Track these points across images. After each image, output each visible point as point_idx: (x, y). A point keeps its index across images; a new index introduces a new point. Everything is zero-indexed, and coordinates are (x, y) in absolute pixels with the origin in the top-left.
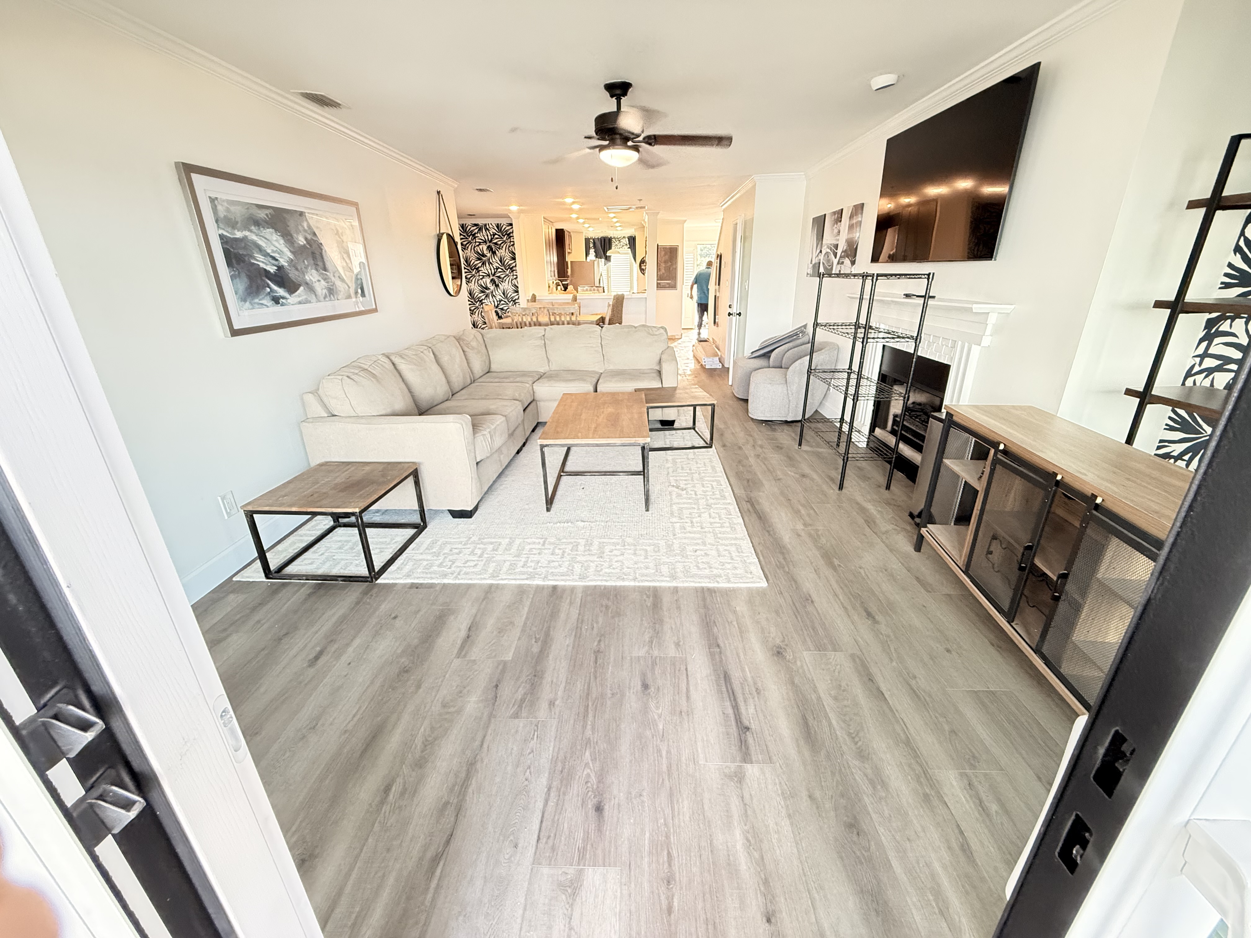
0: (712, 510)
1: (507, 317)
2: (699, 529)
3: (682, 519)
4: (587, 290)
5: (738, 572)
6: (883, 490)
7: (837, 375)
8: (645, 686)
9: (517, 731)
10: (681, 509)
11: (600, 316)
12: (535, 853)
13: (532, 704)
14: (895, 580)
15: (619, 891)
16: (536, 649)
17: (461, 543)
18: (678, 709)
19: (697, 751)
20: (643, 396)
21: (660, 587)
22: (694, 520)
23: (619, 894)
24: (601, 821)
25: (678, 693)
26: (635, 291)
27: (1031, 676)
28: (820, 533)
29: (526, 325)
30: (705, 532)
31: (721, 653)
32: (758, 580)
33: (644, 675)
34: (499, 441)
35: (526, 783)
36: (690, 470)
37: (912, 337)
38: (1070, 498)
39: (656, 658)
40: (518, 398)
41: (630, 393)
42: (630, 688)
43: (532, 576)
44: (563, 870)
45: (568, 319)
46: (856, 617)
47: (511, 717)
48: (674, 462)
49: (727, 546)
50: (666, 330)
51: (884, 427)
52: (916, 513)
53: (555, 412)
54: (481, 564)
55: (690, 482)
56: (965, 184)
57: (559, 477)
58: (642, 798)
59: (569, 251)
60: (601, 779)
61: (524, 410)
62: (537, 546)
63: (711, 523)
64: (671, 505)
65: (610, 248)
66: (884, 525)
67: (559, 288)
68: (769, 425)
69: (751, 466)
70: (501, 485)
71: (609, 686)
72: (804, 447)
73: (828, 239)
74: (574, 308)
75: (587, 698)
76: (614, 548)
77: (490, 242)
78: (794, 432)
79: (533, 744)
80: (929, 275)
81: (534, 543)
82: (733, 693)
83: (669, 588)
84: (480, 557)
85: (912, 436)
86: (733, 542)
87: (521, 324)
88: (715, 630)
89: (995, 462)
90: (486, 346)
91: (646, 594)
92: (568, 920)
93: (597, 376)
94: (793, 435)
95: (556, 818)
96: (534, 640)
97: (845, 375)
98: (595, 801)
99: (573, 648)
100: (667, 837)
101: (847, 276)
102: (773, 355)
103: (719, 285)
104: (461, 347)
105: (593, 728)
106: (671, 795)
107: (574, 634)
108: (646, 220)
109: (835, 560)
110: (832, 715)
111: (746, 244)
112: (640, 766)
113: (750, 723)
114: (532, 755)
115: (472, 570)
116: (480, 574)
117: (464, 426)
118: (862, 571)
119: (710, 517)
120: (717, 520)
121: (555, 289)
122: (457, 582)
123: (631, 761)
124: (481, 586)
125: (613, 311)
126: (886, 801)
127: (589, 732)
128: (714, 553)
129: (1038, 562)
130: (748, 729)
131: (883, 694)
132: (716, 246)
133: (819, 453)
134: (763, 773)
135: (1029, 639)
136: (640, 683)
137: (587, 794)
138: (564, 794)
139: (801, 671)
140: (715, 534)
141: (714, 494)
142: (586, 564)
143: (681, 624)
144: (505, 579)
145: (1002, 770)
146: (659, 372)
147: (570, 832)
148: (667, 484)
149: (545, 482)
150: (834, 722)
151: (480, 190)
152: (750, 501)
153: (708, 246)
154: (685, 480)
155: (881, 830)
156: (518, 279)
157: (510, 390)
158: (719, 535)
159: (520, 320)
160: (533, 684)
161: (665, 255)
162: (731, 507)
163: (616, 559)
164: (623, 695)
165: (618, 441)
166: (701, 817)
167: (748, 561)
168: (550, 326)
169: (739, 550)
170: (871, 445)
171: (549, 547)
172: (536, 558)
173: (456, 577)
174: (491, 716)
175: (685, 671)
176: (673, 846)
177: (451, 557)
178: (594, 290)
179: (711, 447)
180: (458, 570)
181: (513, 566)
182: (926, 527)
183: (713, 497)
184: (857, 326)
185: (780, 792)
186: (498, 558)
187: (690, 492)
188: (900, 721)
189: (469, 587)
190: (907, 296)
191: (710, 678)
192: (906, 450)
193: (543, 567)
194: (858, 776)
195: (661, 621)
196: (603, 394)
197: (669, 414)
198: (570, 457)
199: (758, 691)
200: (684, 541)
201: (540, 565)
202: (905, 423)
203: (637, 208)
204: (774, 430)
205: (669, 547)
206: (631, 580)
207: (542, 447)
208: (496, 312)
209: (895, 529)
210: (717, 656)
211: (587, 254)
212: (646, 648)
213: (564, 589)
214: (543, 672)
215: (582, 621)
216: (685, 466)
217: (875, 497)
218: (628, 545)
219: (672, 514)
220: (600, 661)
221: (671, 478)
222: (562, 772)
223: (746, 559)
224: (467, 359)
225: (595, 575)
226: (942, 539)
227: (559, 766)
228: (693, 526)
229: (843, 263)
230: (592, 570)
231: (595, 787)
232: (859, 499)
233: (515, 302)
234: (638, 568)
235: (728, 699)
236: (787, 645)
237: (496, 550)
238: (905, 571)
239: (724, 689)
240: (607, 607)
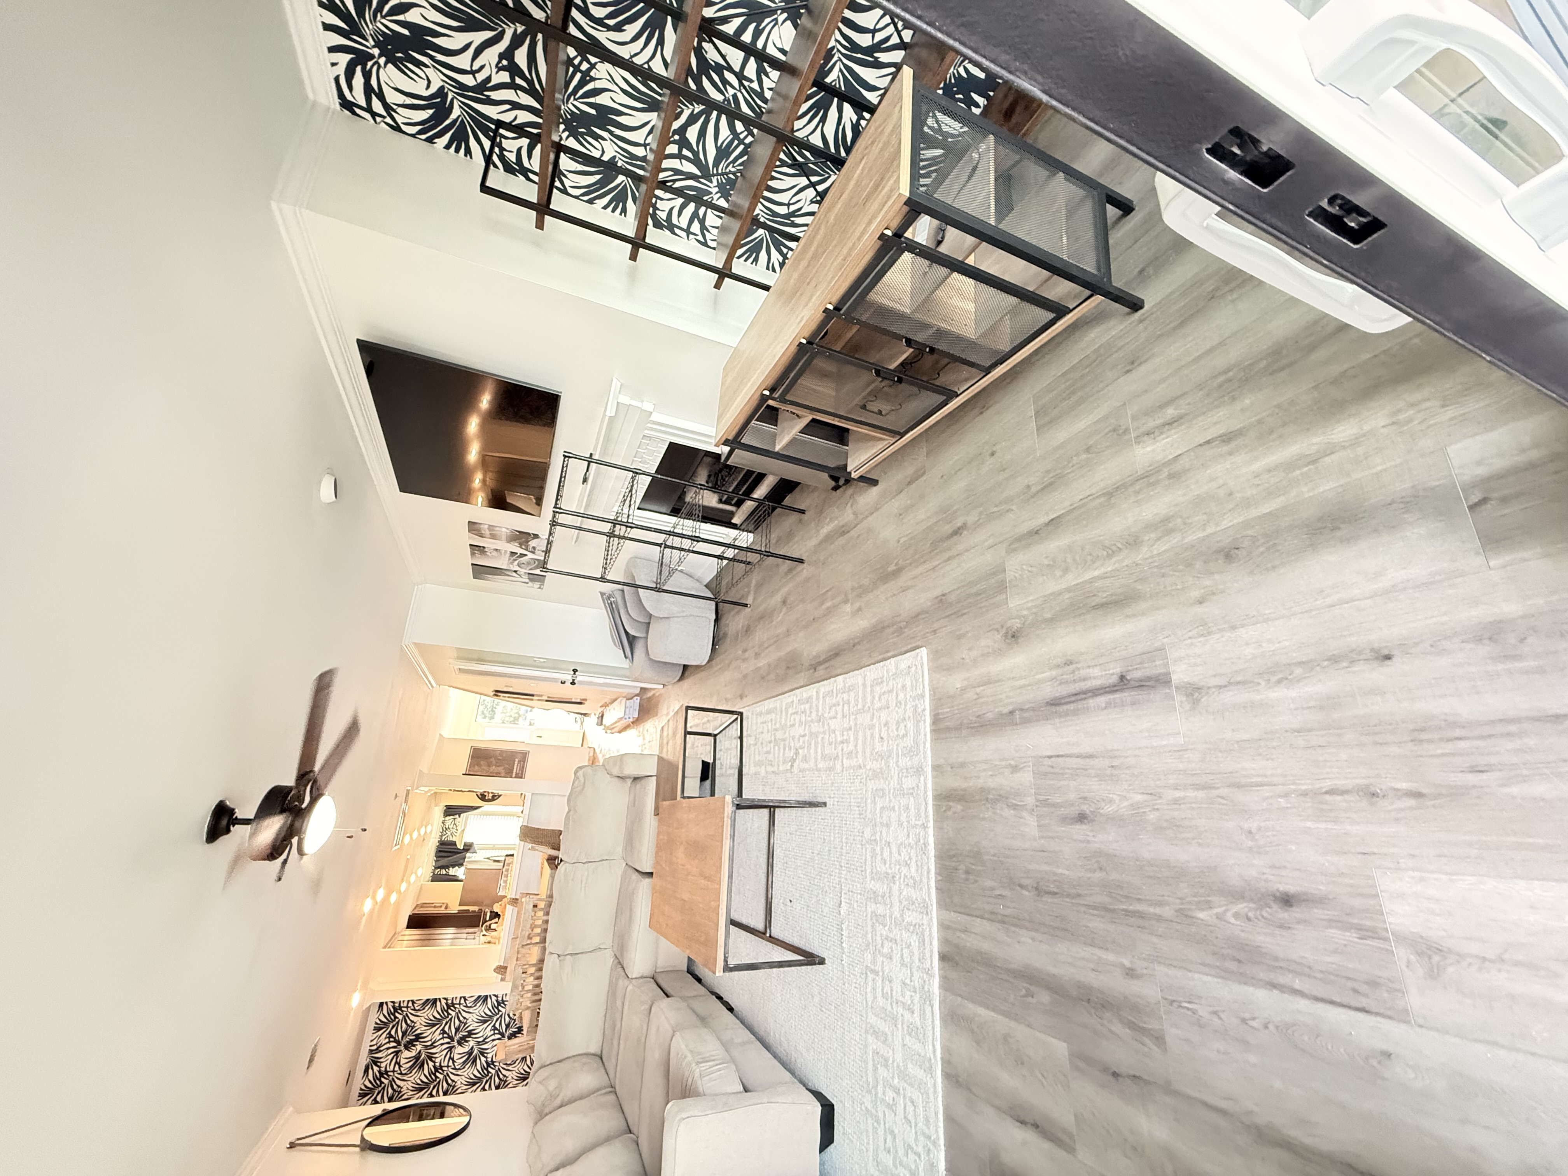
0: (826, 715)
1: (521, 1018)
2: (851, 733)
3: (837, 756)
4: (506, 882)
5: (909, 684)
6: (805, 517)
7: (666, 560)
8: (1082, 818)
9: (1187, 1040)
10: (824, 757)
11: (546, 863)
12: (1390, 1018)
13: (1135, 1008)
14: (912, 506)
15: (1411, 873)
16: (1045, 997)
17: (875, 1129)
18: (1109, 771)
19: (1165, 746)
20: (666, 803)
21: (934, 790)
22: (839, 739)
23: (1417, 874)
24: (1305, 897)
25: (1086, 770)
26: (520, 809)
27: (1012, 381)
28: (856, 585)
29: (538, 986)
30: (856, 725)
31: (1021, 710)
32: (919, 658)
33: (1065, 820)
34: (711, 1046)
35: (1271, 1026)
36: (770, 742)
37: (632, 477)
38: (826, 333)
39: (1038, 801)
40: (647, 1007)
41: (659, 821)
42: (1088, 842)
43: (927, 997)
44: (1404, 967)
45: (540, 914)
46: (961, 547)
47: (1165, 1050)
48: (759, 764)
49: (874, 698)
50: (580, 768)
51: (732, 514)
52: (833, 483)
53: (676, 943)
54: (910, 1092)
55: (787, 743)
56: (473, 425)
57: (773, 940)
58: (1253, 830)
59: (443, 908)
60: (1237, 895)
61: (668, 996)
62: (879, 983)
63: (844, 716)
64: (819, 770)
65: (454, 844)
66: (847, 516)
67: (493, 926)
68: (718, 641)
69: (769, 665)
70: (781, 1045)
71: (1089, 875)
72: (749, 601)
73: (501, 562)
74: (527, 904)
75: (1113, 911)
76: (879, 857)
77: (399, 1043)
78: (729, 611)
79: (1203, 1012)
80: (565, 456)
81: (874, 989)
82: (1076, 694)
83: (934, 777)
84: (898, 1093)
85: (744, 484)
86: (869, 689)
87: (535, 994)
88: (990, 716)
89: (783, 400)
90: (559, 1062)
91: (945, 811)
92: (1487, 964)
93: (631, 871)
94: (733, 613)
95: (1319, 975)
96: (1030, 999)
97: (668, 551)
98: (1275, 907)
99: (1036, 931)
100: (1305, 794)
101: (549, 543)
102: (632, 632)
103: (533, 695)
104: (554, 1110)
105: (1160, 904)
106: (1239, 786)
107: (1013, 929)
108: (426, 789)
109: (889, 569)
110: (1088, 576)
111: (487, 658)
112: (1206, 831)
113: (1113, 674)
114: (1222, 1015)
115: (920, 1110)
116: (928, 1094)
117: (684, 1115)
118: (902, 541)
119: (835, 717)
120: (839, 708)
121: (494, 934)
122: (942, 1142)
123: (1200, 845)
124: (946, 1096)
125: (541, 843)
126: (1188, 518)
127: (1167, 912)
128: (883, 715)
129: (893, 366)
130: (1122, 677)
131: (1052, 520)
132: (483, 697)
133: (756, 585)
134: (1180, 659)
135: (974, 378)
136: (1078, 826)
137: (1265, 918)
138: (1276, 959)
139: (1034, 610)
140: (858, 712)
141: (804, 712)
142: (905, 903)
143: (985, 762)
144: (934, 1046)
145: (1125, 404)
146: (636, 779)
147: (1335, 952)
148: (789, 775)
149: (781, 964)
150: (1096, 573)
151: (311, 1061)
152: (814, 667)
153: (481, 708)
154: (784, 749)
155: (1225, 524)
156: (467, 996)
157: (632, 1021)
158: (860, 706)
159: (529, 995)
160: (1103, 1006)
161: (479, 765)
162: (822, 690)
163: (896, 855)
164: (1099, 853)
165: (727, 844)
166: (1262, 744)
167: (894, 671)
168: (547, 945)
169: (879, 682)
170: (751, 528)
171: (879, 963)
172: (897, 987)
173: (934, 1143)
174: (1168, 1089)
175: (1053, 759)
176: (1317, 786)
177: (901, 1152)
178: (507, 870)
179: (741, 714)
180: (921, 1138)
181: (912, 1030)
182: (850, 473)
183: (808, 712)
184: (611, 535)
185: (1202, 639)
186: (899, 1058)
187: (801, 743)
188: (1083, 502)
189: (950, 1119)
190: (585, 480)
191: (1058, 725)
192: (761, 492)
193: (912, 976)
194: (1162, 547)
195: (984, 790)
196: (657, 863)
197: (694, 770)
198: (744, 921)
199: (1069, 663)
200: (868, 754)
201: (908, 981)
202: (730, 490)
203: (406, 801)
204: (725, 635)
205: (876, 775)
206: (926, 833)
207: (727, 969)
208: (509, 1038)
209: (852, 506)
210: (1026, 715)
211: (454, 879)
212: (1024, 814)
213: (945, 942)
214: (1080, 986)
215: (993, 913)
216: (765, 749)
217: (813, 525)
218: (874, 834)
219: (830, 769)
220: (1052, 888)
221: (781, 768)
222: (1239, 961)
223: (891, 674)
224: (575, 1100)
225: (921, 889)
226: (864, 457)
227: (1232, 966)
228: (847, 741)
229: (534, 548)
230: (914, 894)
231: (1252, 905)
232: (814, 542)
233: (501, 1003)
234: (908, 822)
235: (1084, 702)
236: (1002, 627)
237: (886, 1060)
238: (901, 496)
239: (1072, 707)
240: (967, 872)
